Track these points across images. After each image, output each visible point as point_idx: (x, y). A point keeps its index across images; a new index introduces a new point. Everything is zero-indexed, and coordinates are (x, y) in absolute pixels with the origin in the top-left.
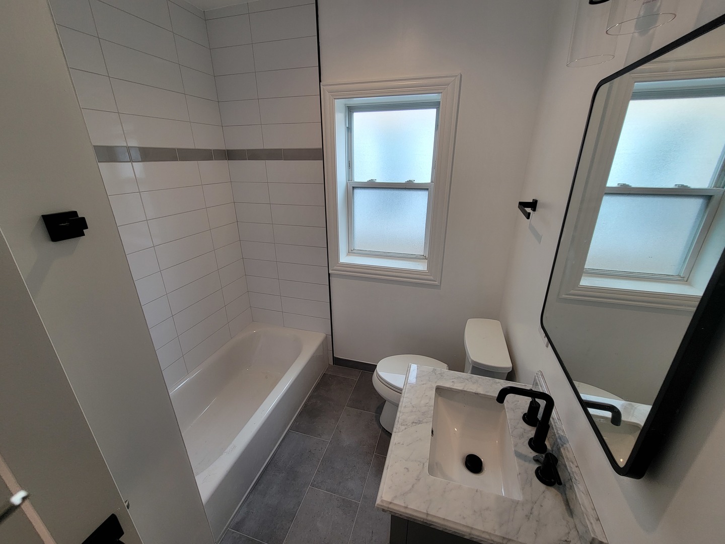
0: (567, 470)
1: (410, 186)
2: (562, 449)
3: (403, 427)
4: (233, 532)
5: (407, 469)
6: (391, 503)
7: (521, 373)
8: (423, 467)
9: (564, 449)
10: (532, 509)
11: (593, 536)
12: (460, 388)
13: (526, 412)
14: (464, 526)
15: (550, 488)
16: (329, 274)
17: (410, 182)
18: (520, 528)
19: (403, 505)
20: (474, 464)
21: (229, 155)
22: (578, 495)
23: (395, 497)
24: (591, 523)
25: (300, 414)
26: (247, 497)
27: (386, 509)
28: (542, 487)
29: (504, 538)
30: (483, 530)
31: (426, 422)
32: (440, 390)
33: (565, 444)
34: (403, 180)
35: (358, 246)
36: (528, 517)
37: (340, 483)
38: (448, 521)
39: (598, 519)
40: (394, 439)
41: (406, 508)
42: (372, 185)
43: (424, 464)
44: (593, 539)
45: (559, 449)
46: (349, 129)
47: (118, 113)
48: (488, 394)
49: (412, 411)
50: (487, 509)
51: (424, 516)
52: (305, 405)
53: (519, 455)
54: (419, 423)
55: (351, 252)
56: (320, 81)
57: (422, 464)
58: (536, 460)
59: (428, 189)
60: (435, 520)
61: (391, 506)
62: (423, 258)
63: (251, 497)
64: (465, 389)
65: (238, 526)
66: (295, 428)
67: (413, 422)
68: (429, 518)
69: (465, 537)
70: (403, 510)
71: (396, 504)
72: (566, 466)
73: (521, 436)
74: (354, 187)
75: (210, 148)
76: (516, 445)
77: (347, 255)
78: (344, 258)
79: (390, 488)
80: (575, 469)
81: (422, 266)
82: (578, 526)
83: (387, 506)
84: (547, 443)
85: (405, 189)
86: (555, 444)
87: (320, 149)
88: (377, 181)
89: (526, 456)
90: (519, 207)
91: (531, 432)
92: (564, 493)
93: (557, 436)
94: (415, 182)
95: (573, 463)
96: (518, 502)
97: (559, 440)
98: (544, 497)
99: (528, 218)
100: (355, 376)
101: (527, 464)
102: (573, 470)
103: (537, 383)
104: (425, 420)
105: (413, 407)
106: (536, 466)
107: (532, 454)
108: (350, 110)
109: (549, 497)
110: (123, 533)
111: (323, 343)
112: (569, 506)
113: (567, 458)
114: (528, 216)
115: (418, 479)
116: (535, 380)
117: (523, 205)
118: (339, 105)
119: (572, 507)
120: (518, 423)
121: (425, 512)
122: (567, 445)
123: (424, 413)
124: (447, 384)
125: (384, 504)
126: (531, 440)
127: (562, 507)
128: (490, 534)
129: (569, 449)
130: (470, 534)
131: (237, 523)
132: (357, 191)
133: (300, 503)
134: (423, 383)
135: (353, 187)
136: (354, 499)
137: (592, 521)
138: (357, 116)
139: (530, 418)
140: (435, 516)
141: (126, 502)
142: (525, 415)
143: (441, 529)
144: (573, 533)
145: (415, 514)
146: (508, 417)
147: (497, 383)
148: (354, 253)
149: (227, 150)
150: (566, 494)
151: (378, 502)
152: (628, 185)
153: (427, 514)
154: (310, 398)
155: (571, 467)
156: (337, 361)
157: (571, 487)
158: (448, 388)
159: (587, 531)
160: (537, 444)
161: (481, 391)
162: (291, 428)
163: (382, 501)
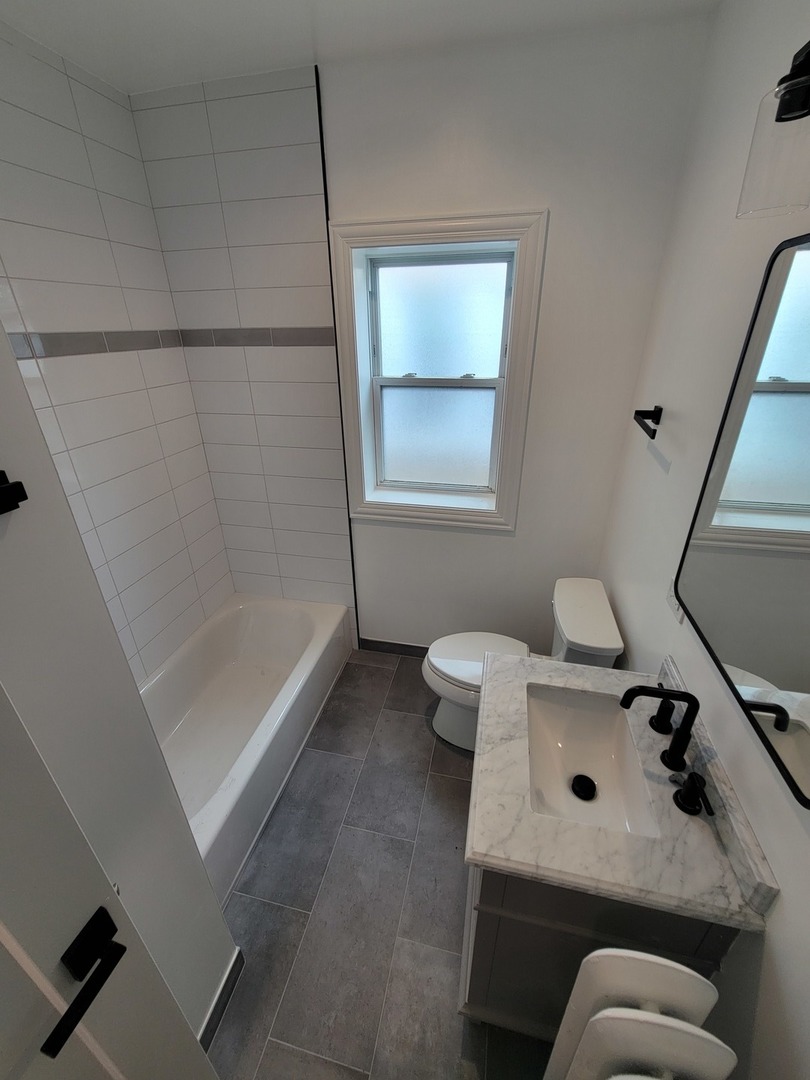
0: (717, 793)
1: (467, 384)
2: (709, 766)
3: (489, 747)
4: (241, 896)
5: (503, 806)
6: (486, 855)
7: (637, 656)
8: (524, 802)
9: (712, 766)
10: (674, 847)
11: (758, 880)
12: (561, 685)
13: (655, 713)
14: (587, 878)
15: (693, 817)
16: (350, 519)
17: (468, 377)
18: (661, 875)
19: (503, 856)
20: (584, 788)
21: (185, 338)
22: (735, 826)
23: (492, 846)
24: (755, 864)
25: (318, 724)
26: (255, 847)
27: (480, 863)
28: (684, 816)
29: (641, 890)
30: (613, 881)
31: (520, 738)
32: (533, 690)
33: (713, 758)
34: (457, 374)
35: (390, 474)
36: (669, 860)
37: (385, 817)
38: (566, 873)
39: (764, 858)
40: (479, 763)
41: (508, 860)
42: (410, 383)
43: (524, 797)
44: (759, 884)
45: (704, 765)
46: (373, 295)
47: (8, 278)
48: (599, 691)
49: (498, 723)
50: (616, 852)
51: (533, 870)
52: (325, 711)
53: (649, 775)
54: (511, 739)
55: (381, 484)
56: (328, 219)
57: (521, 799)
58: (674, 781)
59: (494, 388)
60: (547, 873)
61: (486, 859)
62: (489, 490)
63: (261, 845)
64: (567, 686)
65: (246, 887)
66: (315, 743)
67: (502, 739)
68: (541, 872)
69: (590, 893)
70: (504, 863)
71: (493, 857)
72: (715, 788)
73: (650, 748)
74: (382, 385)
75: (157, 329)
76: (644, 763)
77: (375, 489)
78: (372, 496)
79: (482, 834)
80: (728, 793)
81: (487, 504)
82: (737, 868)
83: (481, 859)
84: (686, 757)
85: (461, 388)
86: (698, 758)
87: (330, 328)
88: (418, 376)
89: (659, 777)
90: (635, 418)
91: (664, 742)
92: (713, 824)
93: (701, 747)
94: (476, 377)
95: (725, 784)
96: (654, 841)
97: (703, 753)
98: (689, 831)
99: (653, 437)
100: (392, 664)
101: (661, 787)
102: (727, 794)
103: (666, 674)
104: (517, 735)
105: (499, 716)
106: (674, 789)
107: (668, 773)
108: (374, 264)
109: (693, 830)
110: (116, 930)
111: (343, 620)
112: (722, 842)
113: (718, 778)
114: (652, 434)
115: (519, 820)
116: (663, 669)
117: (641, 415)
118: (358, 255)
119: (725, 840)
120: (644, 731)
121: (533, 863)
122: (716, 760)
123: (515, 725)
124: (543, 681)
125: (478, 858)
126: (664, 752)
127: (712, 842)
128: (622, 886)
129: (719, 765)
130: (596, 889)
131: (245, 883)
132: (387, 392)
133: (331, 848)
134: (507, 680)
135: (382, 387)
136: (406, 837)
137: (758, 862)
138: (385, 274)
139: (660, 723)
140: (548, 869)
141: (114, 885)
142: (653, 718)
143: (555, 885)
144: (729, 876)
145: (520, 867)
146: (629, 723)
147: (609, 675)
148: (385, 486)
149: (182, 331)
150: (715, 825)
151: (468, 854)
152: (783, 380)
153: (538, 867)
154: (330, 699)
155: (723, 789)
156: (364, 644)
157: (724, 817)
158: (544, 685)
159: (750, 873)
160: (672, 759)
161: (588, 687)
162: (307, 745)
163: (474, 853)
